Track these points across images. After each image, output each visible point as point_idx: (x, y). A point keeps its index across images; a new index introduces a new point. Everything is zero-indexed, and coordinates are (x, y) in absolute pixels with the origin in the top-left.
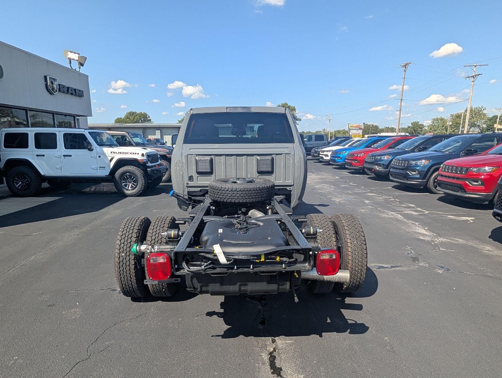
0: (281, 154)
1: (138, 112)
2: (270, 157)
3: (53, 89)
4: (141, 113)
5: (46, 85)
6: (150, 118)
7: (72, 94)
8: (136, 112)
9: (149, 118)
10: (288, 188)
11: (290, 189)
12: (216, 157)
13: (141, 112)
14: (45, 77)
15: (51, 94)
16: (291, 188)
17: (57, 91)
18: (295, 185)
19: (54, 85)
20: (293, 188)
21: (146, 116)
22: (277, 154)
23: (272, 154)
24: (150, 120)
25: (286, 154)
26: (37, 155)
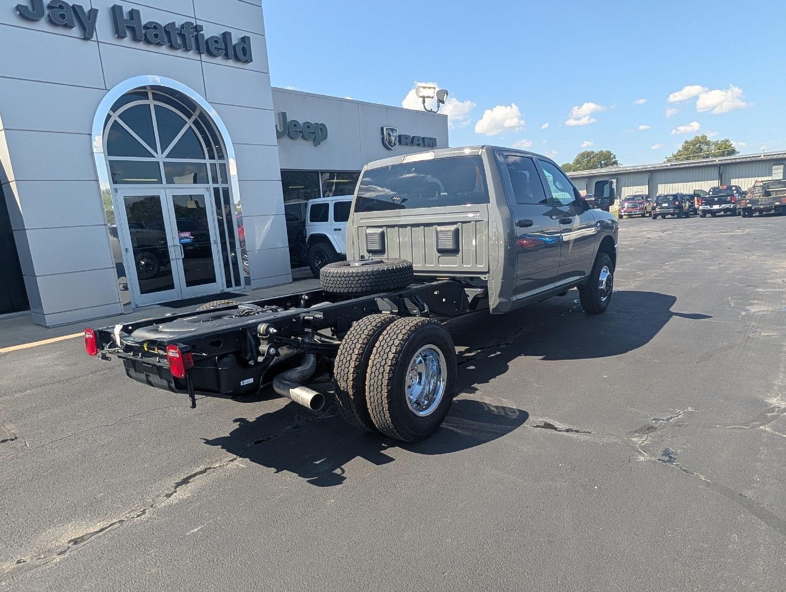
0: (470, 222)
1: (596, 151)
2: (453, 228)
3: (390, 143)
4: (601, 153)
5: (383, 138)
6: (616, 159)
7: (418, 145)
8: (593, 152)
9: (614, 160)
10: (482, 277)
11: (485, 278)
12: (388, 229)
13: (602, 151)
14: (382, 129)
15: (389, 149)
16: (486, 276)
17: (395, 144)
18: (491, 272)
19: (392, 137)
20: (489, 277)
21: (610, 156)
22: (463, 222)
23: (455, 223)
24: (616, 163)
25: (476, 221)
26: (335, 230)
